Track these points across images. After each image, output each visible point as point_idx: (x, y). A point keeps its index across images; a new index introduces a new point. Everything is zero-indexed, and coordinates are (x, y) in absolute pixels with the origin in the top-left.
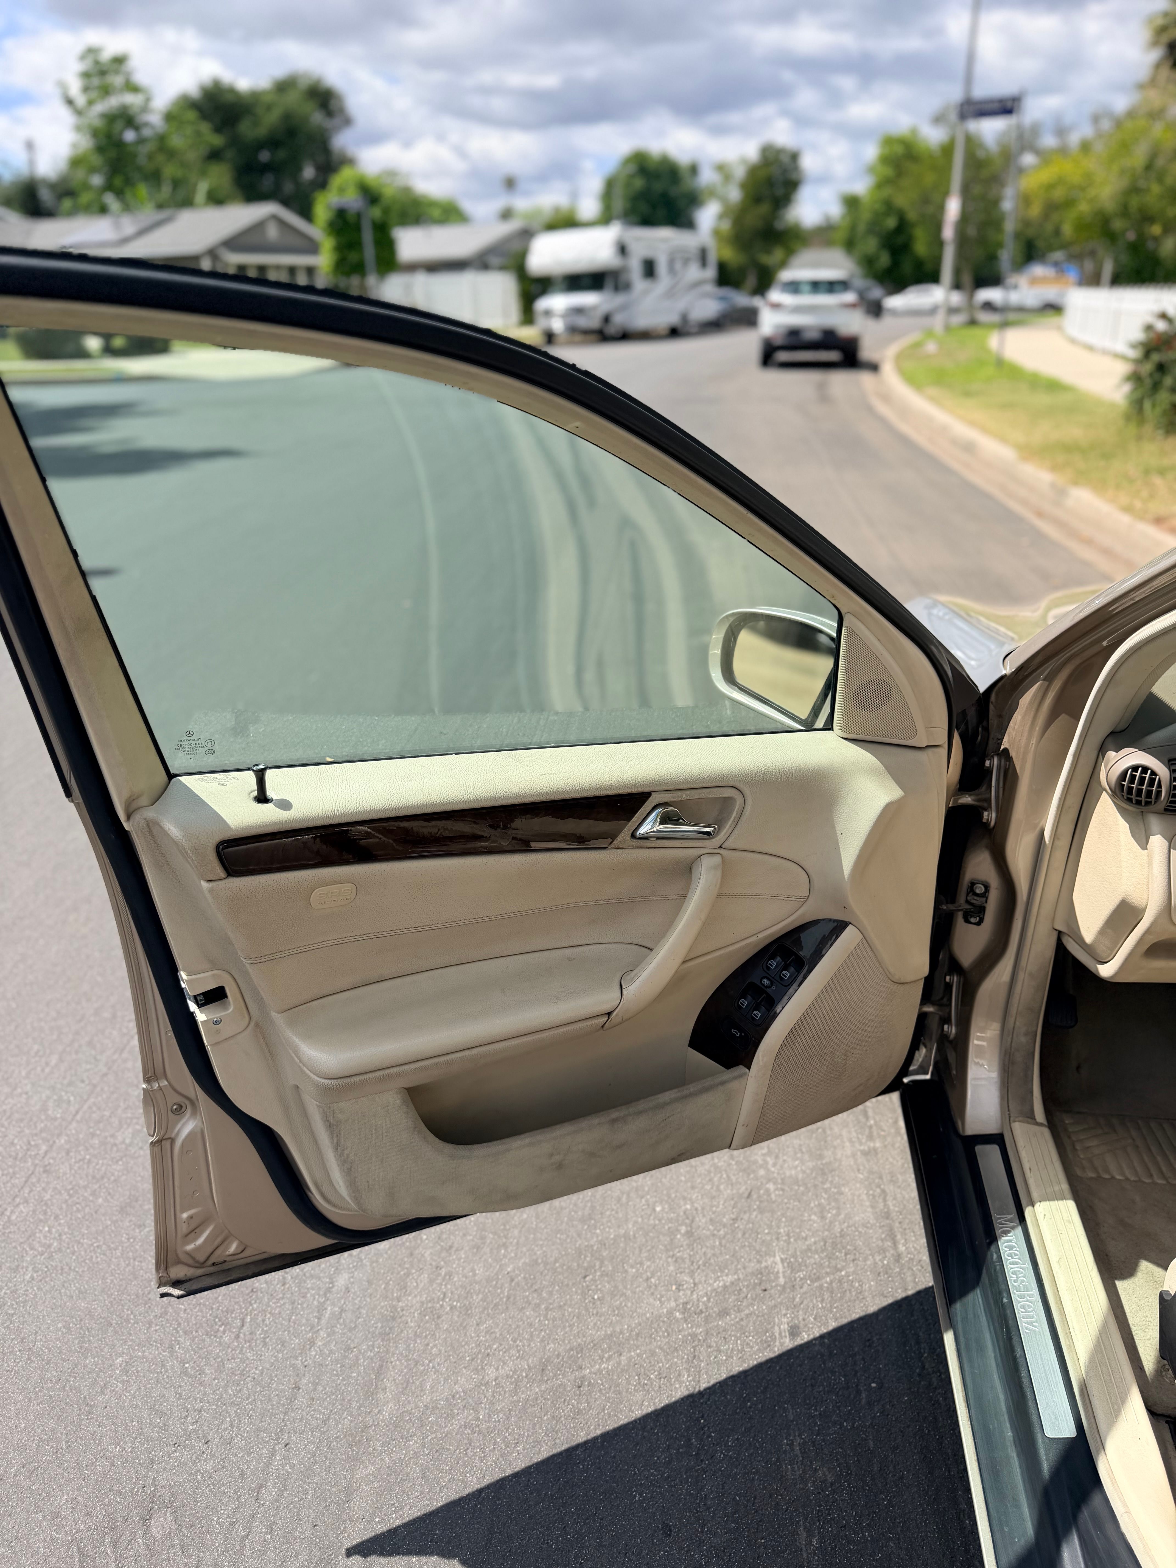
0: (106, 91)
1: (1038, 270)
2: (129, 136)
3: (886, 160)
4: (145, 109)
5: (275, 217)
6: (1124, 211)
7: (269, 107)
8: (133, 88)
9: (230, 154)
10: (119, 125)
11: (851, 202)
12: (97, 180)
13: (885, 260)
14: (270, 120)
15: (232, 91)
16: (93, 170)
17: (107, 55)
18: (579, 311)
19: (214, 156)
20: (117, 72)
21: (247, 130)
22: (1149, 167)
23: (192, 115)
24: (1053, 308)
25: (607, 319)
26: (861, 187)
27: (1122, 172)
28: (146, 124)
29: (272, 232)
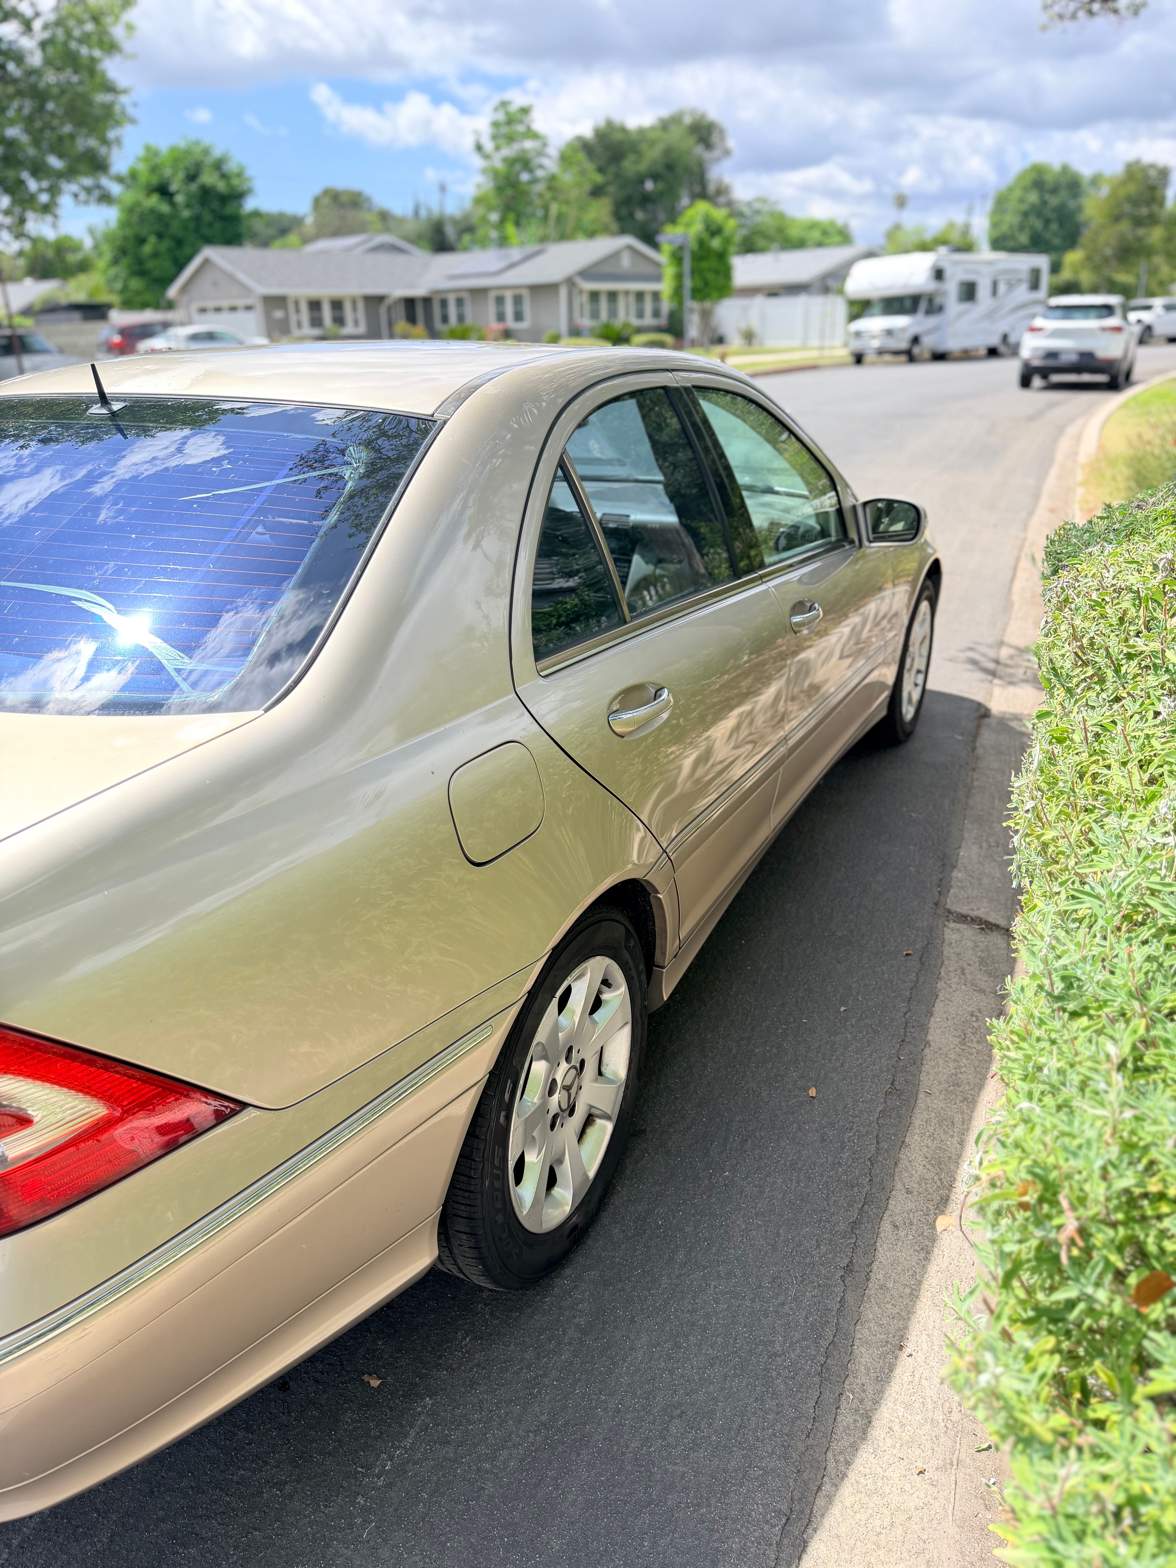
0: (511, 139)
2: (525, 177)
4: (541, 153)
5: (630, 248)
7: (652, 143)
8: (533, 135)
9: (611, 189)
10: (518, 167)
12: (494, 217)
14: (652, 155)
15: (623, 130)
16: (491, 209)
17: (513, 108)
18: (889, 333)
19: (597, 192)
20: (521, 122)
21: (630, 166)
23: (582, 156)
25: (916, 340)
28: (541, 166)
29: (626, 261)
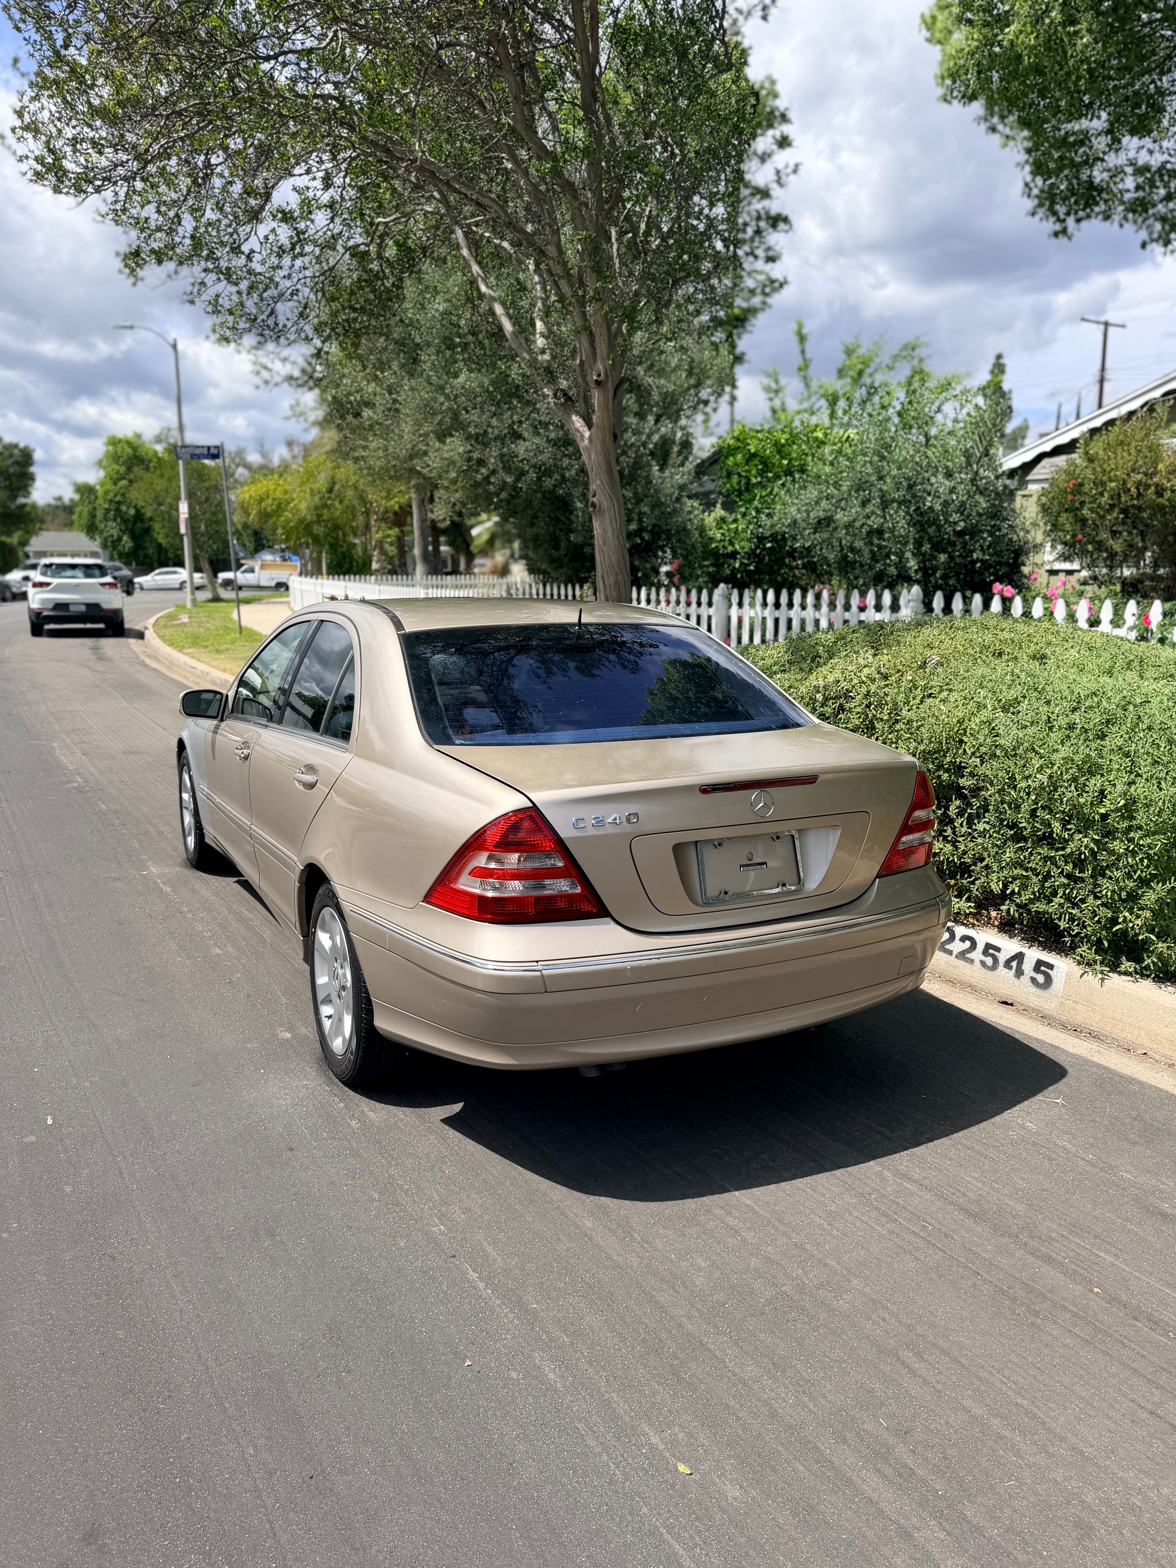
1: (267, 557)
3: (115, 457)
6: (319, 519)
11: (86, 491)
13: (127, 542)
22: (330, 491)
24: (282, 586)
26: (93, 477)
27: (312, 493)
